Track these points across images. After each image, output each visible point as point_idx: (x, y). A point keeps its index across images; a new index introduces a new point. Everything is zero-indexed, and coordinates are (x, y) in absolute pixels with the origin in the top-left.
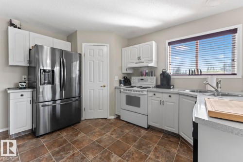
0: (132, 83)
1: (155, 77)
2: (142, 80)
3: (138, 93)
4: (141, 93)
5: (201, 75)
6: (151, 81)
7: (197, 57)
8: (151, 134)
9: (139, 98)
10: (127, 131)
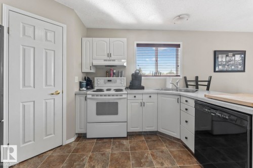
0: (96, 85)
1: (125, 78)
2: (109, 81)
3: (115, 97)
4: (119, 97)
5: (160, 76)
6: (122, 82)
7: (157, 61)
8: (135, 141)
9: (117, 103)
10: (108, 151)
